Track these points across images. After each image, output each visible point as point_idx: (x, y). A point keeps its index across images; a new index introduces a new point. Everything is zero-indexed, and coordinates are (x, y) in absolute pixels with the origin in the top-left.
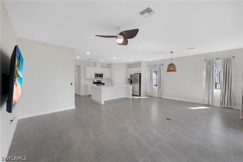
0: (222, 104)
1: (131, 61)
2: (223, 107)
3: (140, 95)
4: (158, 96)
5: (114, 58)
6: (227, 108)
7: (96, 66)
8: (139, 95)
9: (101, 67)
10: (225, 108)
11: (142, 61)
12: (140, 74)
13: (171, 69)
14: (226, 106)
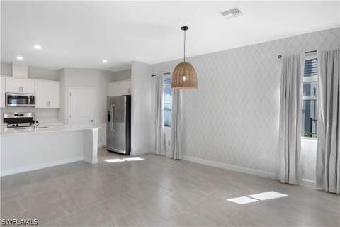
0: (320, 182)
1: (105, 61)
2: (324, 191)
3: (128, 154)
4: (173, 155)
5: (38, 47)
6: (335, 194)
7: (11, 75)
8: (124, 152)
9: (29, 77)
10: (328, 192)
11: (133, 62)
12: (129, 98)
13: (184, 78)
14: (332, 190)
